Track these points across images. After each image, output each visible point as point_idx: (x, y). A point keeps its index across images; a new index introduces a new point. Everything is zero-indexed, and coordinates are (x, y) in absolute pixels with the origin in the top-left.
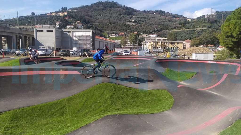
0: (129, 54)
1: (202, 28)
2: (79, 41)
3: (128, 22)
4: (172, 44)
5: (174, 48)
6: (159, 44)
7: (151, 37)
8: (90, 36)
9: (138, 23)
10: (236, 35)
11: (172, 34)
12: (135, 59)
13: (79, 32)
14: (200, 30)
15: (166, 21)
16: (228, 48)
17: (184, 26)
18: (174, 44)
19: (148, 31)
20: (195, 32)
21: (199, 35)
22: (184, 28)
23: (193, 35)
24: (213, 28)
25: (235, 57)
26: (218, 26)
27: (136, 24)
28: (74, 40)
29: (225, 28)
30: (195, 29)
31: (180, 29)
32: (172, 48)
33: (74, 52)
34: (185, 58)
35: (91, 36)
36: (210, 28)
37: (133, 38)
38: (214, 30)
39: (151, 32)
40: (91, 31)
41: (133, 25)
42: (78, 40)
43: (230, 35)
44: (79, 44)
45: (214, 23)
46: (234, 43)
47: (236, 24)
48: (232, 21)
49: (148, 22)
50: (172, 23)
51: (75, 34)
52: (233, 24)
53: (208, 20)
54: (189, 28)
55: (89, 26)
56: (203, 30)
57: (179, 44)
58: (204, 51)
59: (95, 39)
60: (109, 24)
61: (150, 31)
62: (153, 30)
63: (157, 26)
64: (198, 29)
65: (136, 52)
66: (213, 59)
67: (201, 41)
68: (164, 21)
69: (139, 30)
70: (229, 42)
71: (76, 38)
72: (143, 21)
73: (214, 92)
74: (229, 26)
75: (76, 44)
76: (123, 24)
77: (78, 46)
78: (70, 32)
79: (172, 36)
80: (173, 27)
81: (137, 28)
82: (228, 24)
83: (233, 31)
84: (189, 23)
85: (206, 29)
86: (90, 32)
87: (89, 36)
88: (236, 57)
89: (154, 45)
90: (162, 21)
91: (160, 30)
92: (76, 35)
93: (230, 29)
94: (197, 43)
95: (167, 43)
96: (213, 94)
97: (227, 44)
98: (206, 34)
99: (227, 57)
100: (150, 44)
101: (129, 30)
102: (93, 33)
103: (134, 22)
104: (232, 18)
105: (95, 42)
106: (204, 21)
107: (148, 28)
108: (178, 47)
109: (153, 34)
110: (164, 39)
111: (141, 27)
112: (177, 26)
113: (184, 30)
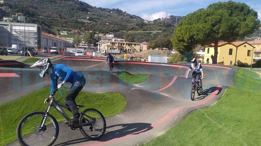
0: (83, 55)
1: (158, 31)
2: (20, 37)
3: (82, 19)
4: (129, 45)
5: (131, 49)
6: (116, 44)
7: (108, 37)
8: (35, 32)
9: (94, 21)
10: (187, 39)
11: (130, 35)
12: (89, 60)
13: (20, 26)
14: (156, 33)
15: (124, 22)
16: (180, 51)
17: (141, 28)
18: (131, 45)
19: (105, 30)
20: (152, 35)
21: (155, 37)
22: (141, 30)
23: (149, 37)
24: (168, 32)
25: (185, 60)
26: (172, 30)
27: (92, 22)
28: (13, 35)
29: (178, 32)
30: (152, 32)
31: (137, 31)
32: (129, 49)
33: (13, 51)
34: (142, 61)
35: (37, 31)
36: (165, 32)
37: (88, 37)
38: (169, 34)
39: (108, 31)
40: (36, 25)
41: (87, 22)
42: (18, 35)
43: (182, 39)
44: (20, 40)
45: (168, 27)
46: (184, 47)
47: (186, 29)
48: (184, 26)
49: (105, 21)
50: (130, 24)
51: (14, 28)
52: (184, 29)
53: (164, 23)
54: (146, 30)
55: (33, 19)
56: (159, 33)
57: (136, 46)
58: (159, 54)
59: (42, 36)
60: (60, 20)
61: (106, 31)
62: (110, 30)
63: (114, 25)
64: (154, 32)
65: (91, 53)
66: (166, 62)
67: (157, 44)
68: (121, 21)
69: (95, 29)
70: (181, 46)
71: (16, 34)
72: (100, 20)
73: (164, 93)
74: (181, 31)
75: (16, 40)
76: (76, 21)
77: (18, 43)
78: (8, 25)
79: (130, 37)
80: (130, 28)
81: (93, 26)
82: (179, 29)
83: (184, 36)
84: (146, 25)
85: (161, 32)
86: (35, 27)
87: (33, 31)
88: (187, 60)
89: (111, 46)
90: (119, 21)
91: (117, 31)
92: (16, 29)
93: (182, 33)
94: (153, 45)
95: (124, 44)
96: (164, 95)
97: (179, 48)
98: (162, 37)
99: (179, 60)
100: (106, 44)
101: (83, 28)
102: (38, 28)
103: (88, 20)
104: (184, 23)
105: (42, 39)
106: (159, 24)
107: (105, 27)
108: (135, 49)
109: (110, 34)
110: (121, 40)
111: (97, 25)
112: (134, 28)
113: (142, 32)
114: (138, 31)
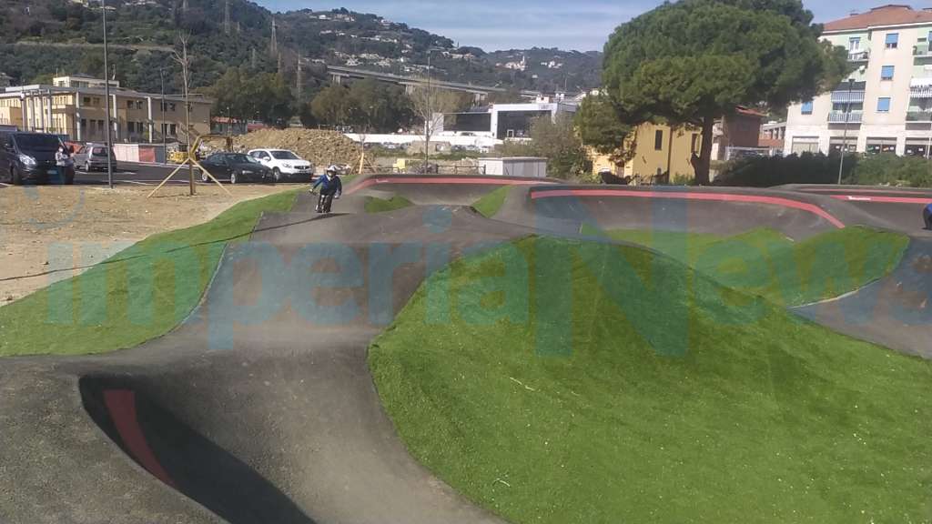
1: (159, 48)
17: (76, 28)
20: (133, 60)
22: (80, 36)
30: (131, 47)
31: (60, 41)
45: (199, 32)
53: (176, 15)
56: (164, 56)
64: (145, 49)
80: (25, 27)
106: (158, 19)
110: (101, 85)
112: (44, 25)
113: (83, 45)
114: (66, 40)
